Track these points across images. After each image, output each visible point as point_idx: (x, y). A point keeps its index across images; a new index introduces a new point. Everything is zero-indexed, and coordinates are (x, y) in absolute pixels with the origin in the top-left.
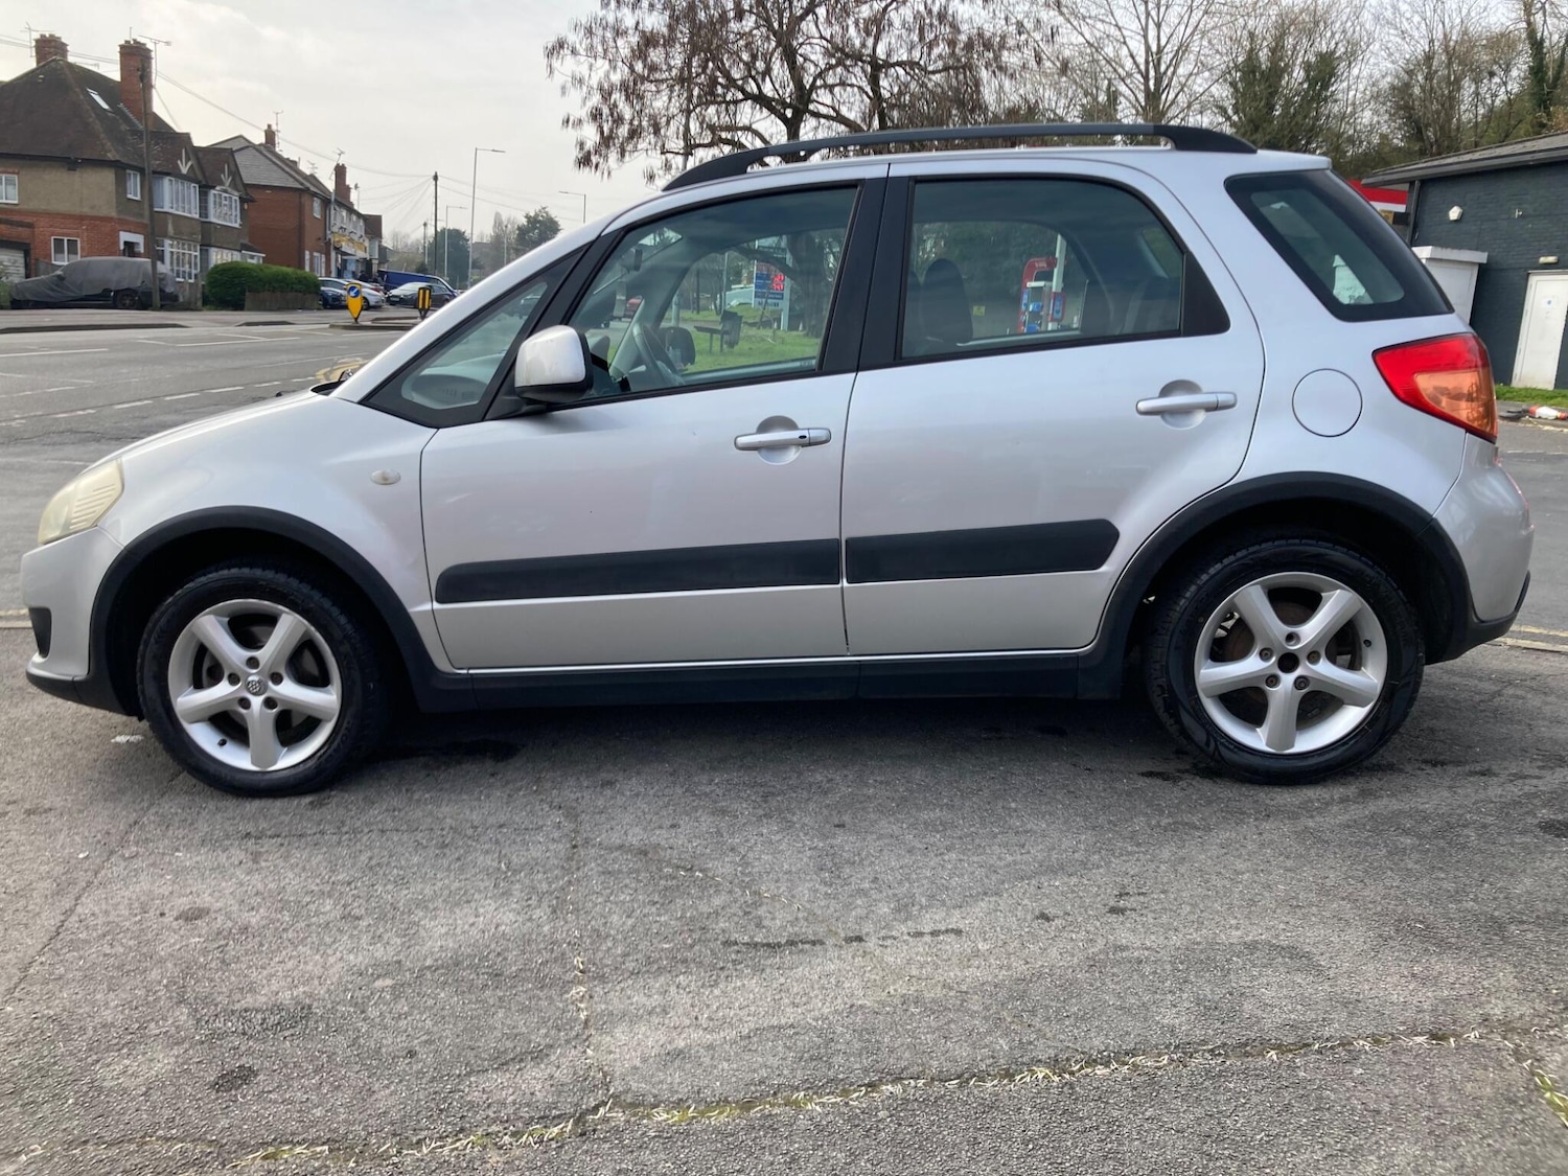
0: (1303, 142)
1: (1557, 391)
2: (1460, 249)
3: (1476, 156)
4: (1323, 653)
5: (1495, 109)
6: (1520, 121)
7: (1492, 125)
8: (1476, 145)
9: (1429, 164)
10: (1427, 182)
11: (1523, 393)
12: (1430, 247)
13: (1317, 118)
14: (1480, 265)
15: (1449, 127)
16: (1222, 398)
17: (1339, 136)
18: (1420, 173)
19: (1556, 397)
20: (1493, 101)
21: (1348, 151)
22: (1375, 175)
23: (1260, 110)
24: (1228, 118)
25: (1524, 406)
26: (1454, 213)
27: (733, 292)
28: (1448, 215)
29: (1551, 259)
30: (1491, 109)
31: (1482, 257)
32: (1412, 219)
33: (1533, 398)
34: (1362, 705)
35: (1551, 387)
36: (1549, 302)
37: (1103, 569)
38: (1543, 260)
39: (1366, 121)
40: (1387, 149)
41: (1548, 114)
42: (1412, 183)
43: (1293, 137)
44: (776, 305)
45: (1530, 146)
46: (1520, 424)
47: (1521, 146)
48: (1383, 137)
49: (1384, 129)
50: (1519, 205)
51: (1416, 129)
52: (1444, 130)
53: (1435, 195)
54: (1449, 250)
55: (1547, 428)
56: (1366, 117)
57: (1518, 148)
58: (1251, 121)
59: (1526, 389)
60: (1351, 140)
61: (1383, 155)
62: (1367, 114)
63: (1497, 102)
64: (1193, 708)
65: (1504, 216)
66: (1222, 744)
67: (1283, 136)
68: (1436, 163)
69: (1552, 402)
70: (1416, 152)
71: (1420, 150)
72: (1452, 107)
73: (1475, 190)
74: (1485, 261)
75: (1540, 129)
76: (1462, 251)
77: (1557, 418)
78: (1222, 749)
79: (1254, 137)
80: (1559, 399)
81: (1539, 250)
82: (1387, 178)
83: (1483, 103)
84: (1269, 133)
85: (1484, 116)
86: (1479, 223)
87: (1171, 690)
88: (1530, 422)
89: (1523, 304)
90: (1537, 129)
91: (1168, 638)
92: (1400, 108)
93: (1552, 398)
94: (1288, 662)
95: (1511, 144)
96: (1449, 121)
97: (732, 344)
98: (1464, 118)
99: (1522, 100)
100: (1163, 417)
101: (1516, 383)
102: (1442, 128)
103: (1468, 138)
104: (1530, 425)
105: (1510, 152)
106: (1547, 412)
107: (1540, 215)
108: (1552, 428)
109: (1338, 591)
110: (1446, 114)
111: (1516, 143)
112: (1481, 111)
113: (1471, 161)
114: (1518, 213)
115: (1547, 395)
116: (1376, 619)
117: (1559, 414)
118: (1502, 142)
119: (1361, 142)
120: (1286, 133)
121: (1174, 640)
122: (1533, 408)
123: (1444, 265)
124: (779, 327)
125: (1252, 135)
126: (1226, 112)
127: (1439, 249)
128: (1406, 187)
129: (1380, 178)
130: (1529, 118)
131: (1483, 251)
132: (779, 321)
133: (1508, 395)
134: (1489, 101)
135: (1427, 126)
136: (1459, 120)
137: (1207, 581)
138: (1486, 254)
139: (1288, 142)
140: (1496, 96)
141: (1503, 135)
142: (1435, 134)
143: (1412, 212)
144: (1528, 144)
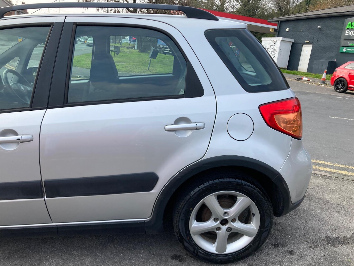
0: (256, 10)
1: (308, 73)
2: (288, 38)
3: (293, 16)
4: (237, 219)
5: (297, 5)
6: (302, 8)
7: (296, 8)
8: (293, 13)
9: (282, 17)
10: (282, 22)
11: (300, 73)
12: (282, 38)
13: (259, 5)
14: (293, 42)
15: (287, 8)
16: (199, 125)
17: (264, 9)
18: (280, 19)
19: (307, 74)
20: (297, 3)
21: (265, 13)
22: (270, 19)
23: (246, 2)
24: (239, 3)
25: (301, 77)
26: (287, 30)
27: (125, 39)
28: (286, 30)
29: (308, 42)
30: (297, 4)
31: (293, 40)
32: (278, 31)
33: (302, 75)
34: (251, 237)
35: (306, 71)
36: (307, 52)
37: (152, 191)
38: (306, 42)
39: (269, 6)
40: (274, 13)
41: (309, 7)
42: (278, 22)
43: (253, 9)
44: (134, 43)
45: (305, 14)
46: (299, 82)
47: (303, 14)
48: (273, 10)
49: (273, 8)
50: (302, 28)
51: (280, 9)
52: (286, 9)
53: (283, 25)
54: (286, 38)
55: (305, 83)
56: (270, 5)
57: (302, 15)
58: (244, 4)
59: (301, 72)
60: (266, 10)
61: (273, 14)
62: (270, 4)
63: (298, 3)
64: (188, 240)
65: (298, 31)
66: (200, 252)
67: (251, 9)
68: (284, 17)
69: (306, 76)
70: (280, 14)
71: (281, 13)
72: (288, 4)
73: (292, 24)
74: (293, 41)
75: (307, 10)
76: (289, 39)
77: (307, 80)
78: (199, 253)
79: (245, 8)
80: (308, 75)
81: (305, 39)
82: (273, 20)
83: (295, 3)
84: (248, 8)
85: (295, 6)
86: (293, 32)
87: (180, 234)
88: (302, 81)
89: (301, 52)
90: (306, 10)
91: (179, 215)
92: (277, 3)
93: (306, 75)
94: (224, 222)
95: (301, 13)
96: (287, 7)
97: (117, 54)
98: (291, 6)
99: (303, 3)
100: (175, 132)
101: (299, 70)
102: (286, 8)
103: (291, 11)
104: (302, 82)
105: (300, 15)
106: (305, 79)
107: (306, 31)
108: (306, 83)
109: (243, 197)
110: (287, 5)
111: (302, 13)
112: (294, 5)
113: (292, 17)
114: (301, 30)
115: (305, 74)
116: (257, 207)
117: (308, 79)
118: (298, 13)
119: (268, 11)
120: (252, 8)
121: (181, 217)
122: (302, 78)
123: (285, 42)
124: (135, 48)
125: (244, 8)
126: (239, 2)
127: (284, 38)
128: (277, 23)
129: (272, 20)
130: (304, 7)
131: (293, 39)
132: (135, 47)
133: (297, 74)
134: (296, 3)
135: (283, 8)
136: (289, 7)
137: (194, 195)
138: (294, 40)
139: (252, 10)
140: (298, 2)
141: (299, 11)
142: (284, 10)
143: (278, 29)
144: (304, 14)
